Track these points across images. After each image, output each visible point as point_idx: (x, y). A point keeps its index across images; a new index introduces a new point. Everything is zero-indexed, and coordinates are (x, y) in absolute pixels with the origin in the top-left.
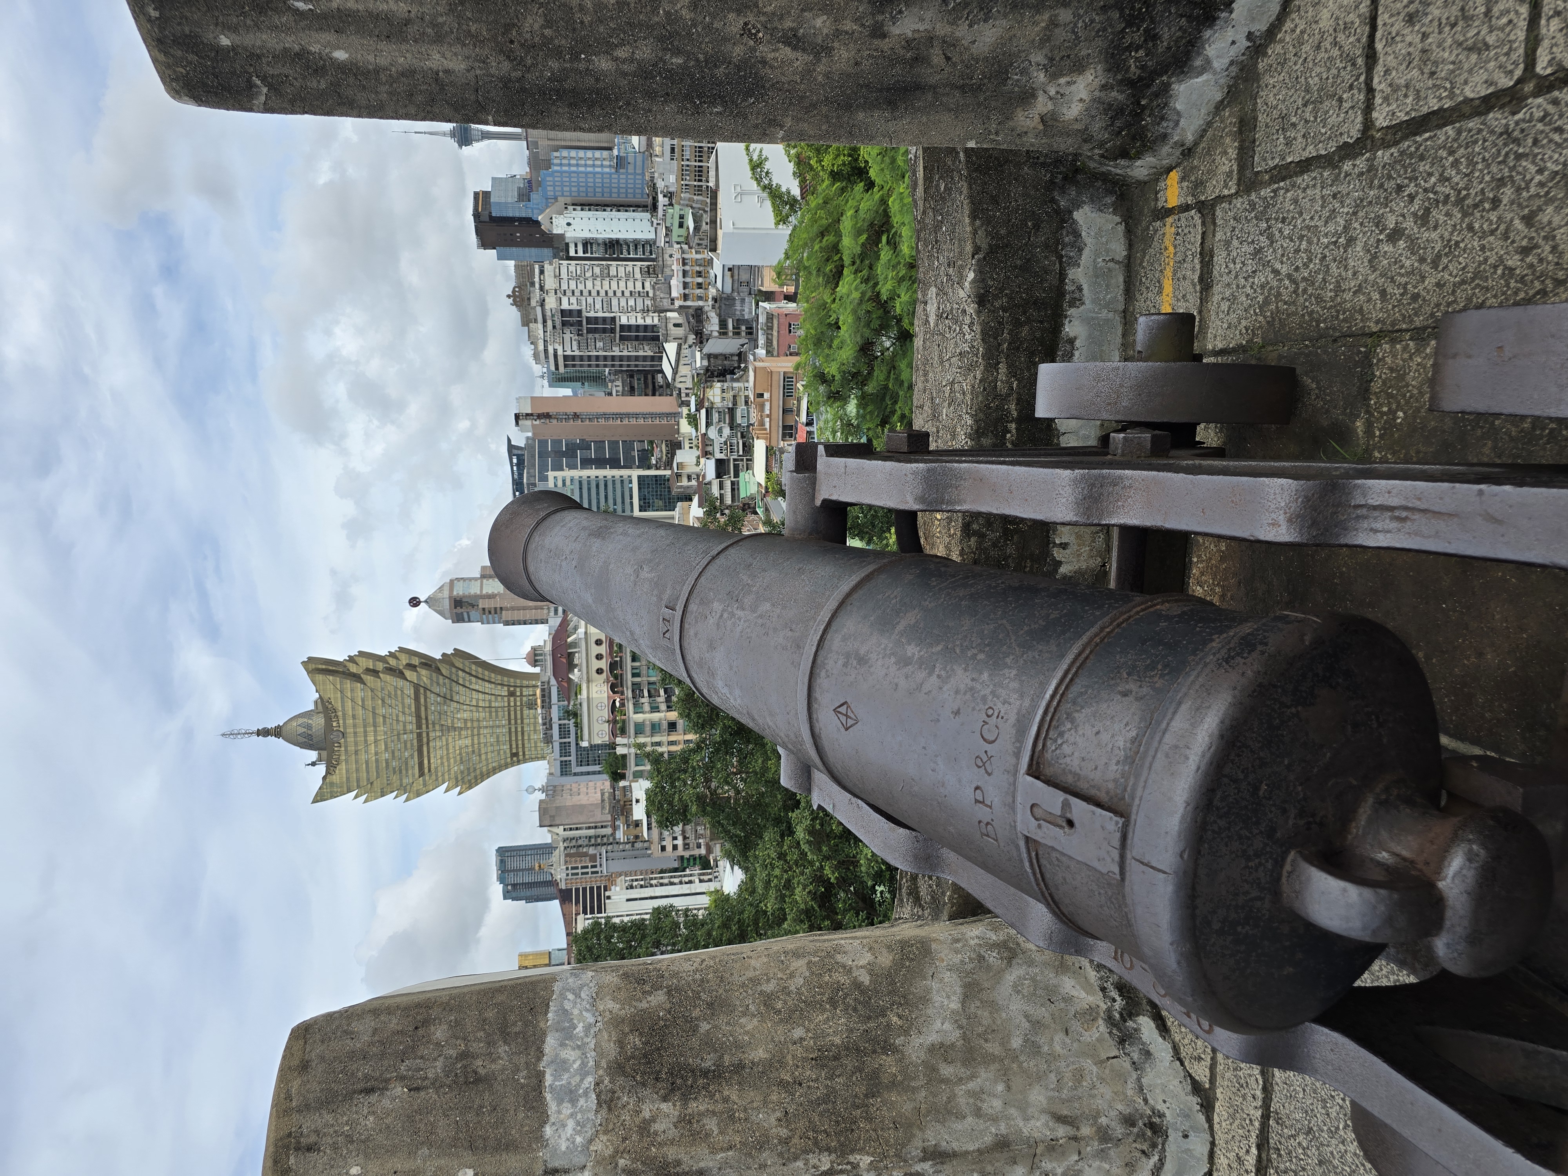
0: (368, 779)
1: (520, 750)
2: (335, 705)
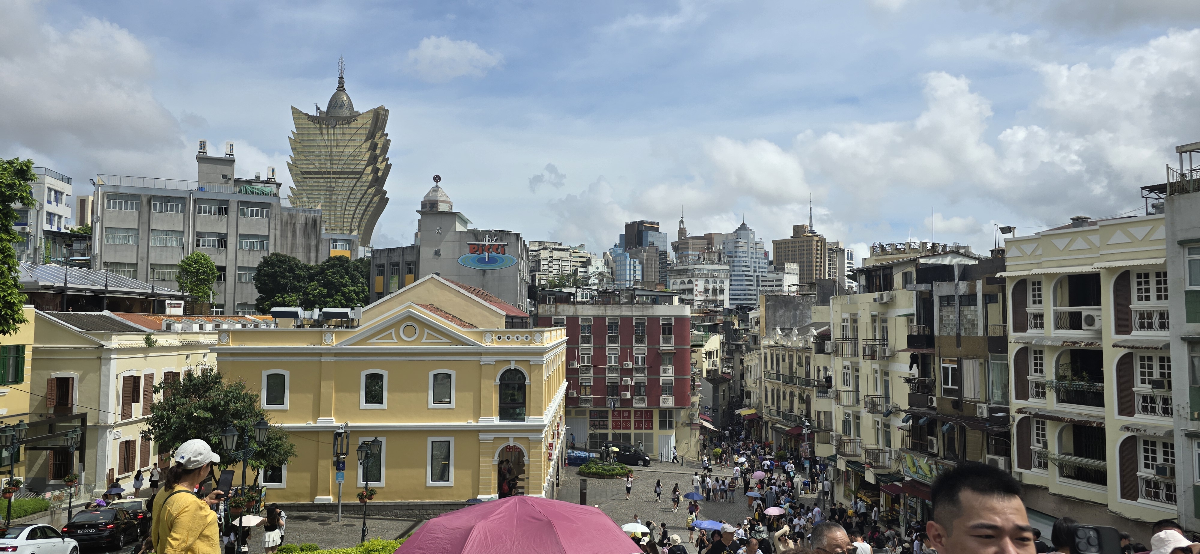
0: (303, 140)
2: (352, 123)
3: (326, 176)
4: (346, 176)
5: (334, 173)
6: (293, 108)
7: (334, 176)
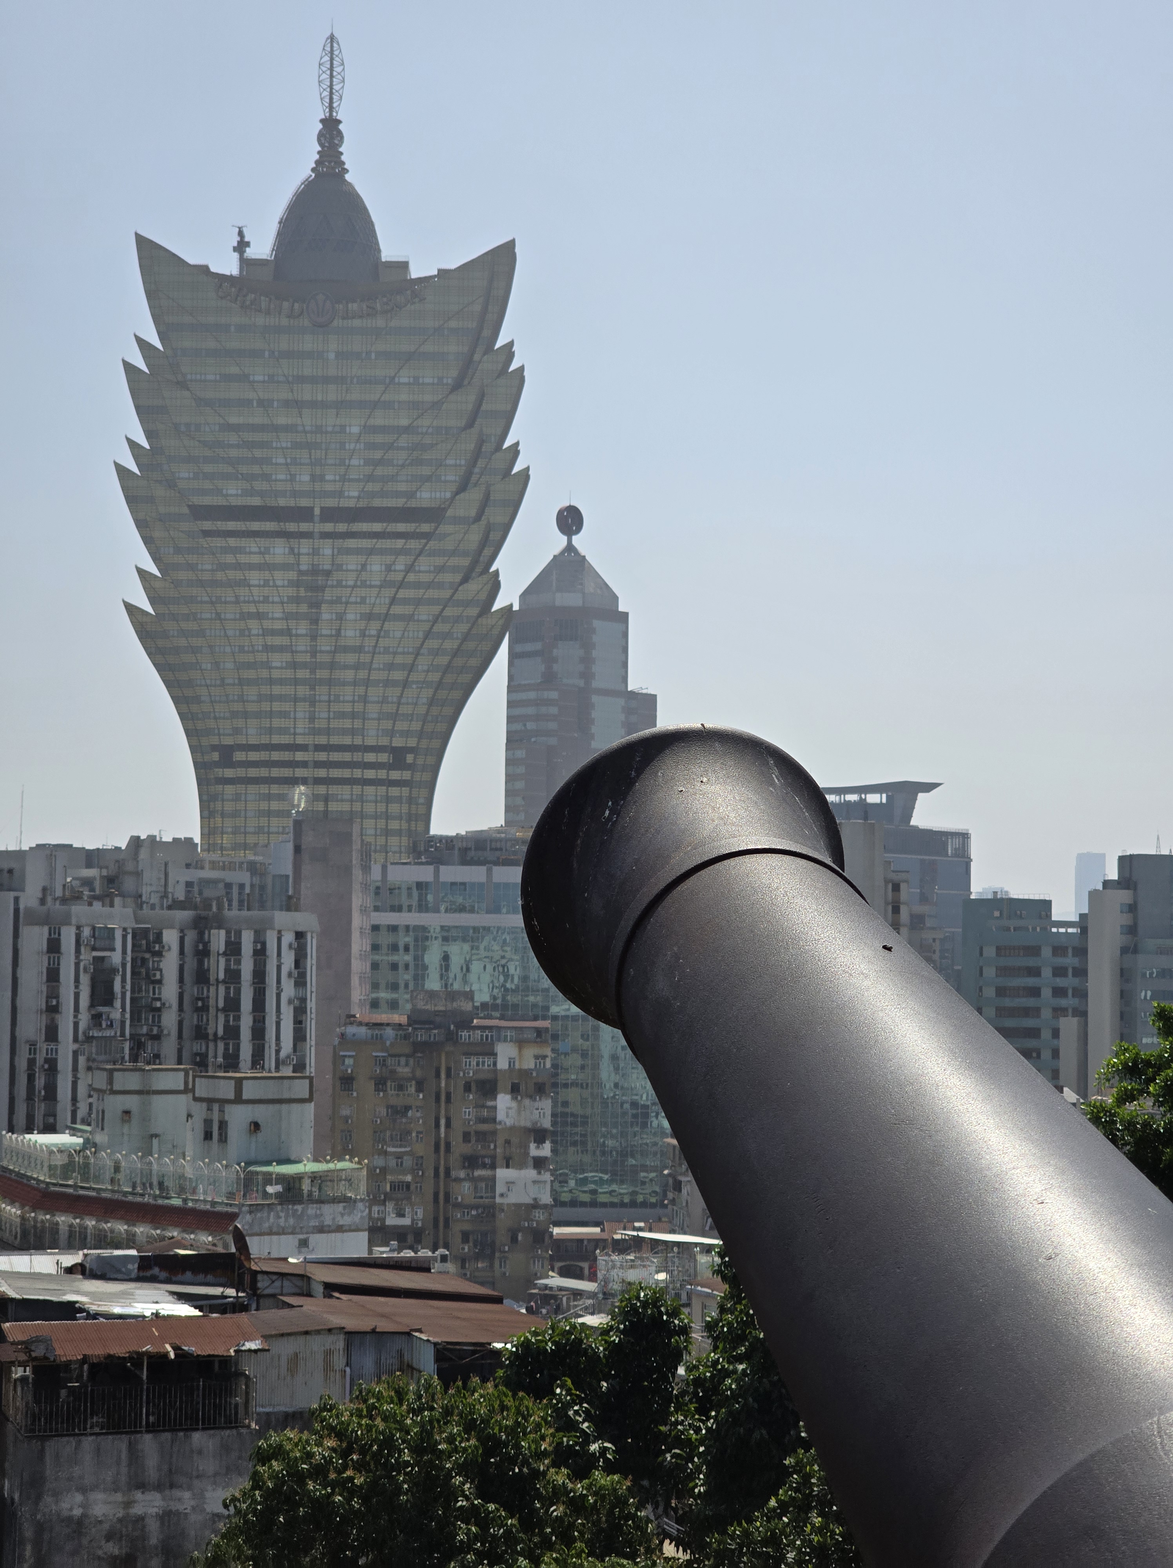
1: (241, 772)
3: (292, 527)
4: (377, 527)
5: (329, 515)
6: (142, 243)
7: (329, 527)
